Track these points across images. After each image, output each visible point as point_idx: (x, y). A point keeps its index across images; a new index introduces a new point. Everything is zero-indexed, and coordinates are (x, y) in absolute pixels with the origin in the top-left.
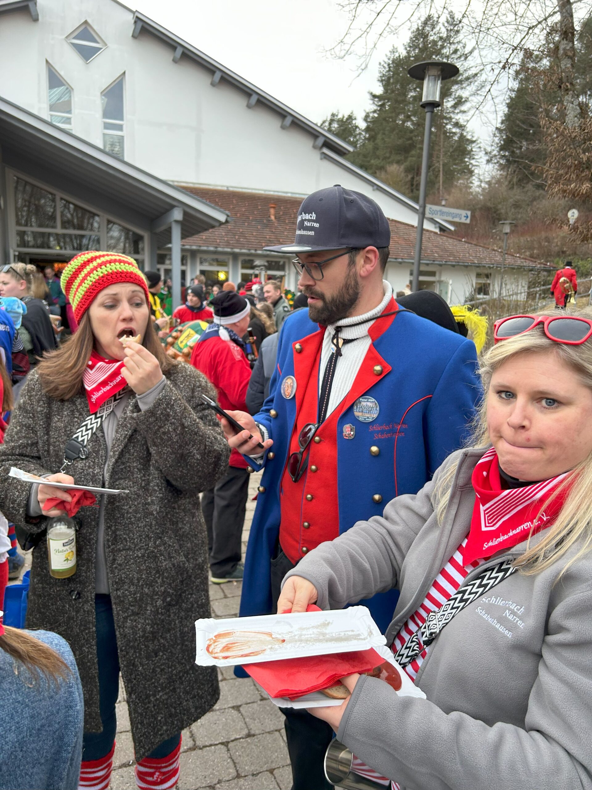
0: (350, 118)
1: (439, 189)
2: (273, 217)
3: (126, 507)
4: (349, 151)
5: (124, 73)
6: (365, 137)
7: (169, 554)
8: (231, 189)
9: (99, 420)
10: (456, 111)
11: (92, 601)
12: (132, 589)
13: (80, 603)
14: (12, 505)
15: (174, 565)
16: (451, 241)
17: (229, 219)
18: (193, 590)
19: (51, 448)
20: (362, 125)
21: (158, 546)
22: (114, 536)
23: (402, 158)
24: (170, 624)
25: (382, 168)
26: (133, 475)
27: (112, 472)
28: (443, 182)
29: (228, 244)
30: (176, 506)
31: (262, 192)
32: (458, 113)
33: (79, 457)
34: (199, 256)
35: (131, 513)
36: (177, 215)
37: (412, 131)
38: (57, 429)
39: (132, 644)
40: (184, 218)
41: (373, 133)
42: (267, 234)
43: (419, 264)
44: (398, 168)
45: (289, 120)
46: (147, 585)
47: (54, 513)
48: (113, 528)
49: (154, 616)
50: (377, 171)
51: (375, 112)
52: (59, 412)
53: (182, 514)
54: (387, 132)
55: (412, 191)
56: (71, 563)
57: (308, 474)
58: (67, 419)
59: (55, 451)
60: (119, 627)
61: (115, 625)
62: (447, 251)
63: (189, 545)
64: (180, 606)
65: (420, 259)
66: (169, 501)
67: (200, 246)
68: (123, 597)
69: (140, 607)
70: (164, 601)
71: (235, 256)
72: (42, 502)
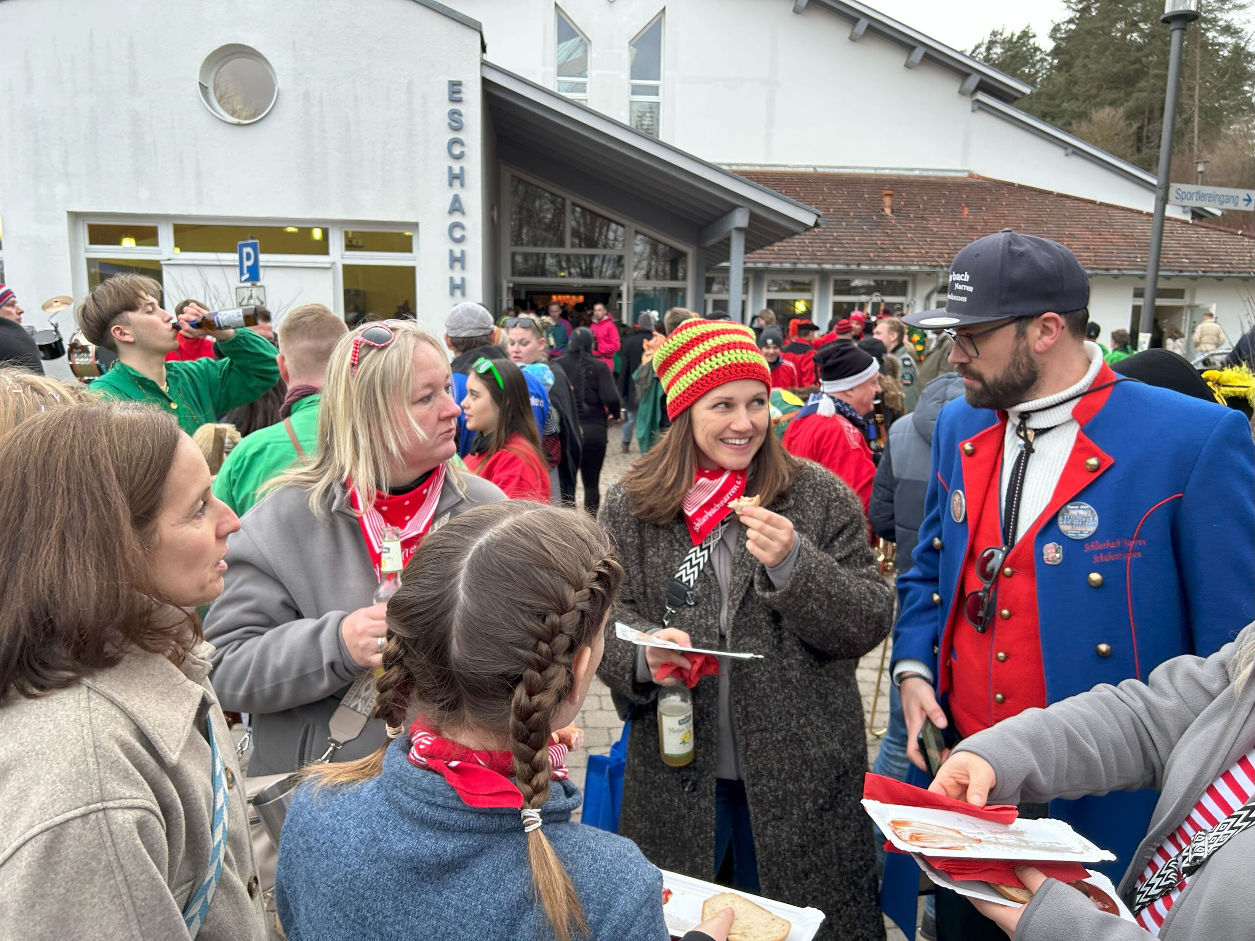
0: (1025, 35)
1: (1191, 144)
2: (888, 211)
3: (756, 675)
4: (1023, 94)
5: (664, 9)
6: (1050, 64)
7: (818, 738)
8: (820, 170)
9: (706, 552)
10: (1226, 7)
11: (711, 795)
12: (772, 784)
13: (694, 797)
14: (613, 669)
15: (825, 754)
16: (1214, 235)
17: (820, 221)
18: (850, 790)
19: (649, 590)
20: (1048, 45)
21: (802, 727)
22: (744, 713)
23: (1122, 94)
24: (823, 836)
25: (1083, 116)
26: (761, 632)
27: (733, 628)
28: (1201, 131)
29: (813, 258)
30: (823, 672)
31: (872, 172)
32: (1229, 9)
33: (686, 603)
34: (767, 278)
35: (764, 682)
36: (740, 219)
37: (1140, 48)
38: (653, 566)
39: (774, 859)
40: (750, 223)
41: (1068, 57)
42: (879, 237)
43: (1157, 277)
44: (1114, 112)
45: (919, 53)
46: (791, 779)
47: (669, 681)
48: (743, 703)
49: (803, 823)
50: (1074, 121)
51: (1071, 21)
52: (655, 542)
53: (833, 683)
54: (1093, 54)
55: (1139, 150)
56: (688, 748)
57: (998, 623)
58: (665, 553)
59: (653, 593)
60: (758, 835)
61: (753, 832)
62: (1206, 253)
63: (844, 727)
64: (835, 812)
65: (1157, 269)
66: (811, 665)
67: (769, 263)
68: (761, 794)
69: (784, 809)
70: (815, 802)
71: (824, 275)
72: (653, 666)
